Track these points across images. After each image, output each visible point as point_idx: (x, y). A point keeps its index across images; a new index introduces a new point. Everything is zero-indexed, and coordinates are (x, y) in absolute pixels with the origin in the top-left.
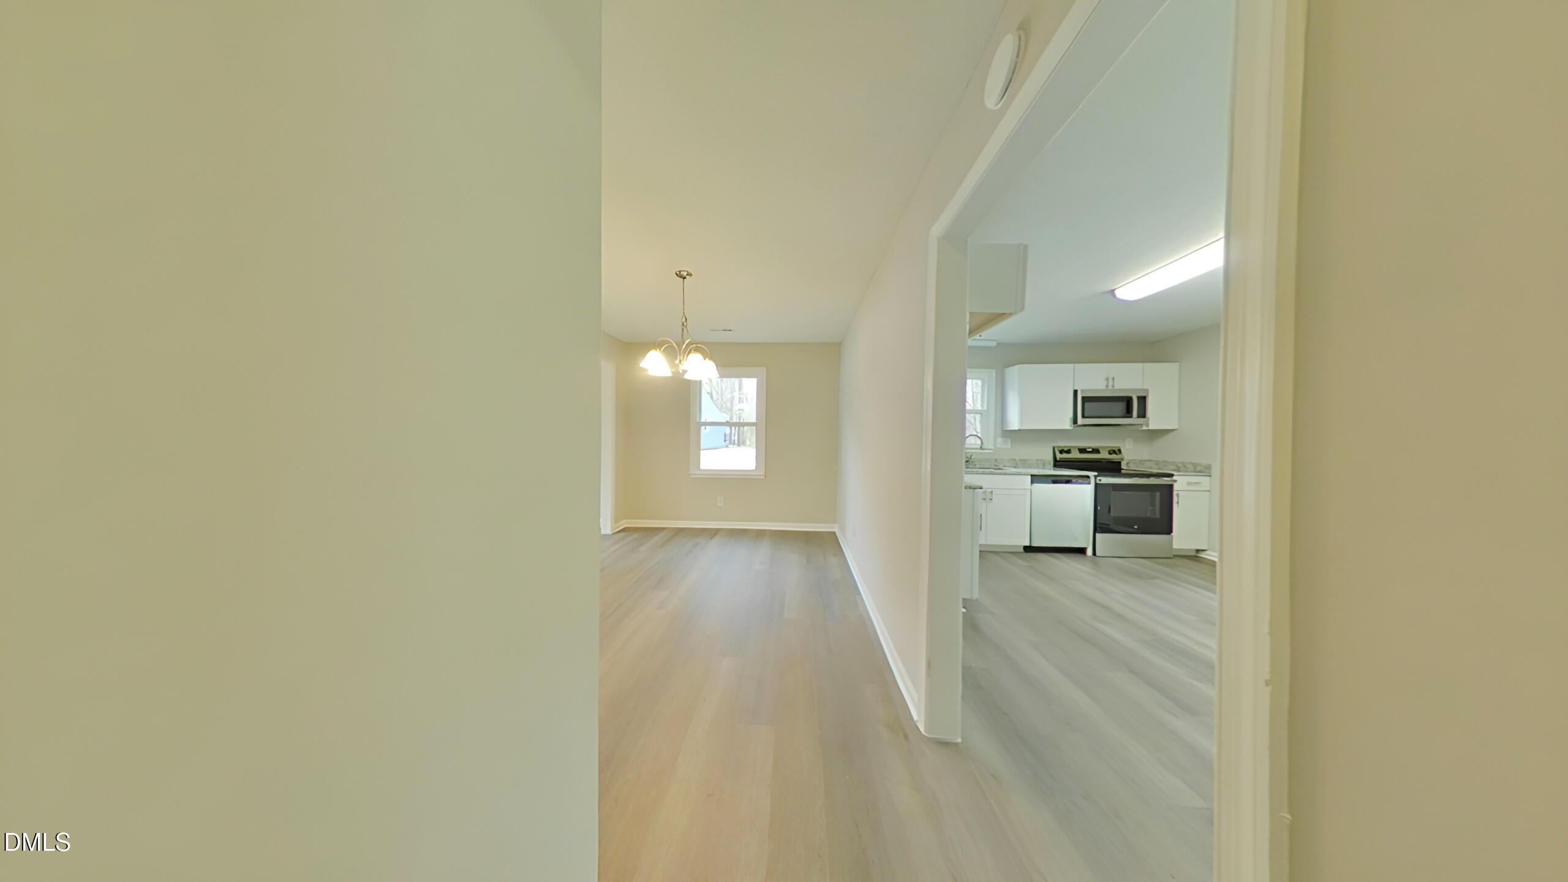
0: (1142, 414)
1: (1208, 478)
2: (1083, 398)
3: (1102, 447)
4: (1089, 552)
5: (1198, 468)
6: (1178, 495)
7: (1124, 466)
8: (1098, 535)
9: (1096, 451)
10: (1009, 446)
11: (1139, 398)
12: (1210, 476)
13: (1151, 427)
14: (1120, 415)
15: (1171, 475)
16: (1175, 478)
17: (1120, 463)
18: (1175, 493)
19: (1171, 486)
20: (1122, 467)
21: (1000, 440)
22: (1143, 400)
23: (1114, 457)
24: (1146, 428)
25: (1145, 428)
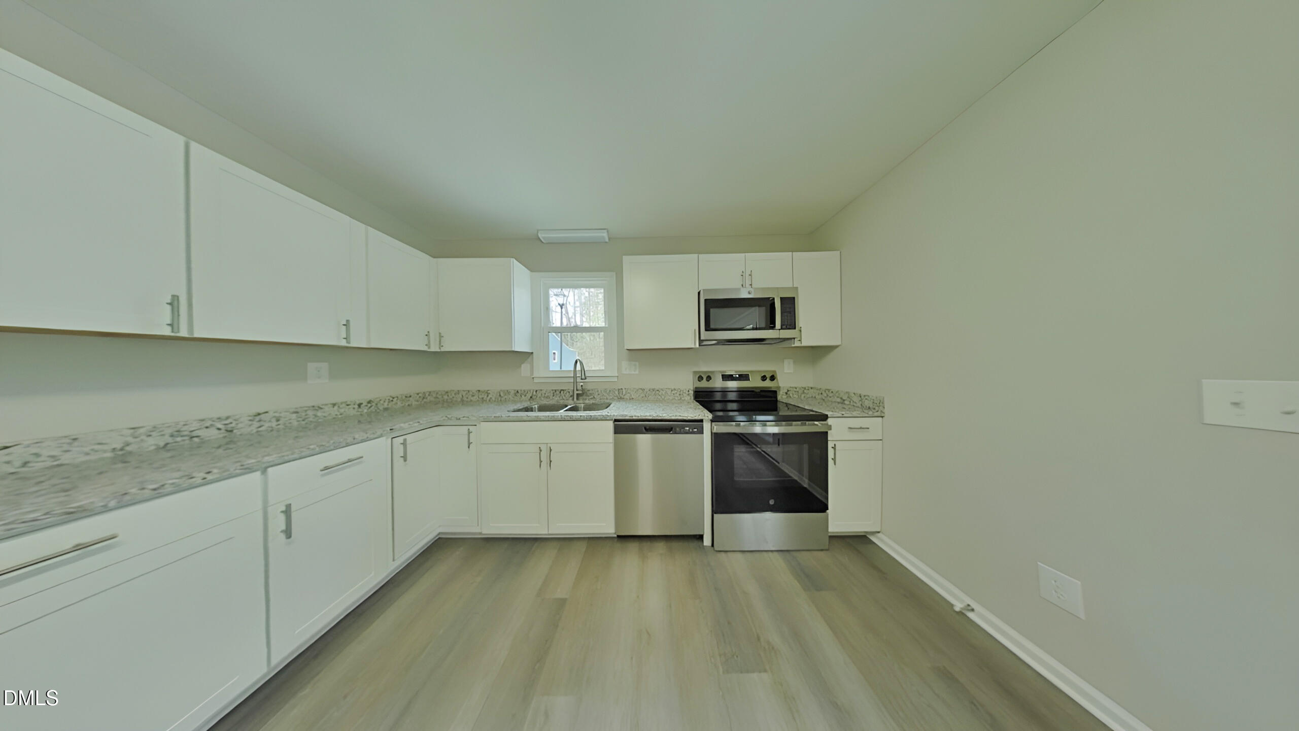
0: (790, 323)
1: (881, 418)
2: (706, 300)
3: (751, 372)
4: (707, 541)
5: (867, 403)
6: (834, 448)
7: (781, 397)
8: (715, 515)
9: (743, 377)
10: (637, 372)
11: (783, 300)
12: (882, 417)
13: (805, 343)
14: (763, 325)
15: (824, 418)
16: (830, 421)
17: (775, 392)
18: (830, 445)
19: (825, 434)
20: (779, 398)
21: (625, 364)
22: (789, 303)
23: (768, 384)
24: (800, 345)
25: (797, 344)
